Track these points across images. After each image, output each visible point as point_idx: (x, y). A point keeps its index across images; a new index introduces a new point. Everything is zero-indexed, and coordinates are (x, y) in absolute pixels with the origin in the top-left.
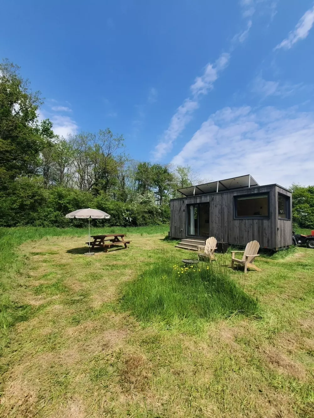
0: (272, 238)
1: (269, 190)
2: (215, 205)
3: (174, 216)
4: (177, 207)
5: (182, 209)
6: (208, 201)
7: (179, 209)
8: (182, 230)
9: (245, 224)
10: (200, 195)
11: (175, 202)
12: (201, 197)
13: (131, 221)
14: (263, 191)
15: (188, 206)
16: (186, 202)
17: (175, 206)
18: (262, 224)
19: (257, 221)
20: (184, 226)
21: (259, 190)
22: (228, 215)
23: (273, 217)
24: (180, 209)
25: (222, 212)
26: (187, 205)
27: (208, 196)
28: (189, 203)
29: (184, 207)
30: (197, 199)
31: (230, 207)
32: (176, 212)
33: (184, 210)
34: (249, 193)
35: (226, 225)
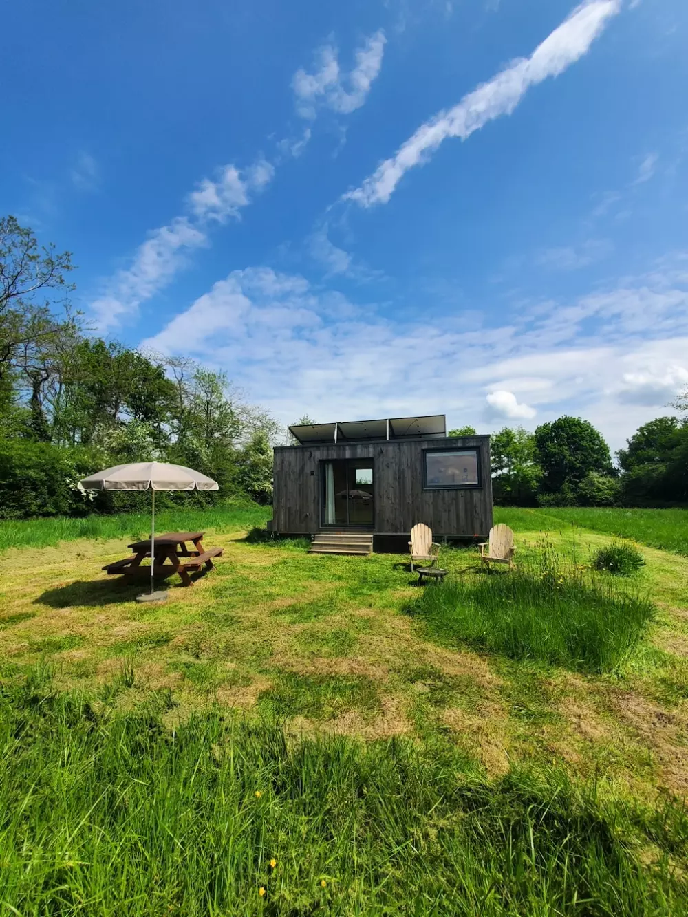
0: (486, 519)
1: (479, 444)
2: (385, 463)
3: (286, 486)
4: (293, 464)
5: (308, 469)
6: (371, 455)
7: (297, 469)
8: (307, 516)
9: (443, 498)
10: (352, 443)
11: (286, 455)
12: (354, 448)
13: (92, 500)
14: (471, 444)
15: (323, 463)
16: (319, 455)
17: (286, 463)
18: (471, 497)
19: (462, 492)
20: (312, 507)
21: (464, 443)
22: (412, 482)
23: (487, 485)
24: (302, 469)
25: (400, 477)
26: (320, 461)
27: (371, 446)
28: (325, 458)
29: (311, 466)
30: (344, 450)
31: (416, 469)
32: (290, 475)
33: (312, 473)
34: (449, 446)
35: (409, 500)
